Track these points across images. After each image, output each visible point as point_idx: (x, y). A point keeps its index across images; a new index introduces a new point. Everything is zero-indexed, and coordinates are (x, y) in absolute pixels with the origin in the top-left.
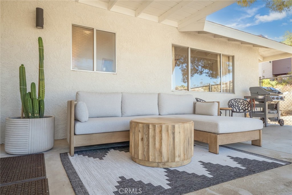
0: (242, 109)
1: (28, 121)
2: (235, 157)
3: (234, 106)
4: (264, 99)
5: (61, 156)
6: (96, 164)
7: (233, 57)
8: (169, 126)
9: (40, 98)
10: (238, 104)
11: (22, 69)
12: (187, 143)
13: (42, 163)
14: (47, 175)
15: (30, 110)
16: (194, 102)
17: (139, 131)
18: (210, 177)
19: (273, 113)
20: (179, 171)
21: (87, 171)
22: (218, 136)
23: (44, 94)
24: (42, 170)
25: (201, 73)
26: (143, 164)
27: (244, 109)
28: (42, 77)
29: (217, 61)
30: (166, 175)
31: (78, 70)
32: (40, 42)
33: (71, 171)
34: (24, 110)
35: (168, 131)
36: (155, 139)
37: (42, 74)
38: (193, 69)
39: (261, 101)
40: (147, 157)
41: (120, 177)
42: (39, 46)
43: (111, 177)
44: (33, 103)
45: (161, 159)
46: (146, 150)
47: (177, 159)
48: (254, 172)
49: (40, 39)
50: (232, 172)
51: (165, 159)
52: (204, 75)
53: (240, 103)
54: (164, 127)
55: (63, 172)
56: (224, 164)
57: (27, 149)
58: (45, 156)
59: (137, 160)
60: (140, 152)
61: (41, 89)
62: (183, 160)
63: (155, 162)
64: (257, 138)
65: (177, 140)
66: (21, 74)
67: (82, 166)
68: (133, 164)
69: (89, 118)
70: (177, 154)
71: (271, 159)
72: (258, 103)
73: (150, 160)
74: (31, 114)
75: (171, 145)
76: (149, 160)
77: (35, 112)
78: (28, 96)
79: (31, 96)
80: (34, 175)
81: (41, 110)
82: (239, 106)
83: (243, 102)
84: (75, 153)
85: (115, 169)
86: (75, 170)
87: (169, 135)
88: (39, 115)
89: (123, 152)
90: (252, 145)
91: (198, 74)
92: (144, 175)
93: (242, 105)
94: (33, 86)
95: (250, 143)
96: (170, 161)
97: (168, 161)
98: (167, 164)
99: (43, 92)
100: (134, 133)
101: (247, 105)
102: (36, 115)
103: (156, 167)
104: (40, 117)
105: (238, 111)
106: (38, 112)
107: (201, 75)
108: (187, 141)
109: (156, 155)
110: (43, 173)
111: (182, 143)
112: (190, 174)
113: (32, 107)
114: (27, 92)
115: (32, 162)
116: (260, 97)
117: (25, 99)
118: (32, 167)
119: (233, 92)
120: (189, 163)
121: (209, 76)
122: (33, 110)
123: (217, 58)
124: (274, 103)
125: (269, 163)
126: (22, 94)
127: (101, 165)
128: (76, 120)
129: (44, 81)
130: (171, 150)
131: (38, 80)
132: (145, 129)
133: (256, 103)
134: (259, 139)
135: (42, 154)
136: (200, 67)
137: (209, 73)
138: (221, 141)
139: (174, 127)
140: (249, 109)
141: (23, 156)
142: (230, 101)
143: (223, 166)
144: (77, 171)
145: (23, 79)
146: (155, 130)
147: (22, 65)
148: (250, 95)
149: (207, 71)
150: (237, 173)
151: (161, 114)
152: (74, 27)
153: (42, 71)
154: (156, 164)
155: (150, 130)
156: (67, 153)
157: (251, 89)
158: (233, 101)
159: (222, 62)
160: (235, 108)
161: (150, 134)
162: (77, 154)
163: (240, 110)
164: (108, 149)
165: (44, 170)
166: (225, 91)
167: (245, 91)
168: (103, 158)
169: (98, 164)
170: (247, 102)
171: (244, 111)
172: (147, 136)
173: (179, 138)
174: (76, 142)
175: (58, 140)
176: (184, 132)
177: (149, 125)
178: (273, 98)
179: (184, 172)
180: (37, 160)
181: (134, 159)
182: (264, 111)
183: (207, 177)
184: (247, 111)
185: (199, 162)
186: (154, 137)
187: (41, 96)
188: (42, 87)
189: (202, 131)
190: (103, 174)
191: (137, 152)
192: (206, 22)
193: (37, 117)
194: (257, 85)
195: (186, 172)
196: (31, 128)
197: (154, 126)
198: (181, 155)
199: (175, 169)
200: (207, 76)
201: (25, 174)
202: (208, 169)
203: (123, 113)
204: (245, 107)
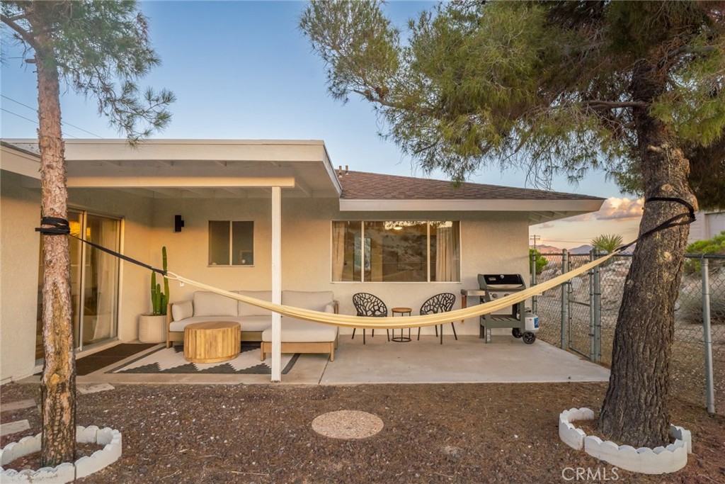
1: (148, 318)
49: (164, 249)
81: (163, 309)
88: (161, 313)
106: (160, 310)
203: (239, 312)
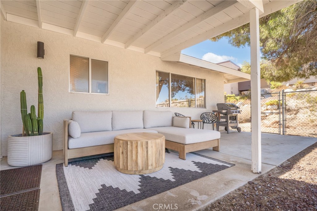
0: (211, 120)
1: (28, 139)
2: (197, 162)
3: (205, 118)
4: (227, 113)
5: (56, 167)
6: (85, 173)
7: (205, 80)
8: (144, 142)
9: (40, 118)
10: (208, 116)
11: (23, 94)
12: (158, 155)
13: (38, 174)
14: (40, 185)
15: (30, 129)
16: (172, 117)
17: (120, 146)
18: (173, 181)
19: (234, 123)
20: (151, 177)
21: (75, 181)
22: (185, 146)
23: (43, 114)
24: (38, 180)
25: (184, 90)
26: (123, 172)
27: (212, 120)
28: (41, 100)
29: (193, 82)
30: (139, 182)
31: (75, 92)
32: (39, 71)
33: (62, 181)
34: (25, 128)
35: (142, 146)
36: (132, 152)
37: (41, 98)
38: (178, 87)
39: (225, 114)
40: (126, 167)
41: (101, 185)
42: (39, 75)
43: (95, 185)
44: (32, 123)
45: (137, 168)
46: (125, 161)
47: (150, 168)
48: (207, 175)
49: (39, 69)
50: (191, 175)
51: (140, 168)
52: (186, 92)
53: (209, 116)
54: (139, 143)
55: (55, 182)
56: (186, 168)
57: (27, 162)
58: (43, 167)
59: (119, 169)
60: (121, 163)
61: (40, 110)
62: (155, 168)
63: (132, 171)
64: (216, 145)
65: (149, 153)
66: (22, 98)
67: (73, 176)
68: (115, 172)
69: (81, 133)
70: (150, 163)
71: (223, 162)
72: (223, 115)
73: (129, 170)
74: (31, 132)
75: (145, 157)
76: (127, 169)
77: (34, 130)
78: (28, 117)
79: (31, 116)
80: (29, 186)
81: (40, 128)
82: (209, 118)
83: (212, 115)
84: (69, 163)
85: (100, 177)
86: (65, 180)
87: (144, 149)
88: (38, 132)
89: (111, 161)
90: (213, 150)
91: (181, 90)
92: (122, 182)
93: (211, 118)
94: (32, 108)
95: (212, 149)
96: (144, 169)
97: (143, 170)
98: (142, 171)
99: (42, 113)
100: (117, 148)
101: (214, 117)
102: (35, 133)
103: (133, 174)
104: (39, 135)
105: (208, 122)
106: (37, 130)
107: (184, 92)
108: (158, 153)
109: (133, 165)
110: (37, 184)
111: (154, 155)
112: (158, 179)
113: (31, 126)
114: (28, 114)
115: (30, 174)
116: (224, 111)
117: (26, 119)
118: (29, 179)
119: (205, 107)
120: (160, 169)
121: (190, 93)
122: (33, 129)
123: (193, 80)
124: (234, 115)
125: (220, 166)
126: (23, 115)
127: (89, 175)
128: (70, 136)
129: (43, 104)
130: (145, 161)
131: (38, 104)
132: (124, 145)
133: (221, 115)
134: (217, 146)
135: (41, 165)
136: (183, 85)
137: (190, 90)
138: (187, 150)
139: (147, 143)
140: (216, 120)
141: (23, 168)
142: (202, 114)
143: (185, 171)
144: (67, 181)
145: (24, 102)
146: (132, 146)
147: (23, 91)
148: (217, 110)
149: (188, 88)
150: (194, 176)
151: (146, 127)
152: (72, 57)
153: (41, 95)
154: (134, 172)
155: (128, 145)
156: (62, 163)
157: (218, 105)
158: (204, 114)
159: (196, 83)
160: (206, 119)
161: (128, 149)
162: (71, 165)
163: (209, 121)
164: (99, 159)
165: (38, 181)
166: (199, 106)
167: (213, 107)
168: (92, 167)
169: (86, 173)
170: (215, 115)
171: (213, 122)
172: (126, 150)
173: (152, 151)
174: (70, 155)
175: (58, 150)
176: (156, 146)
177: (128, 142)
178: (233, 112)
179: (155, 178)
180: (35, 171)
181: (117, 168)
182: (227, 122)
183: (171, 181)
184: (214, 122)
185: (169, 167)
186: (132, 151)
187: (40, 116)
188: (41, 108)
189: (175, 142)
190: (88, 183)
191: (118, 163)
192: (181, 54)
193: (36, 135)
194: (223, 101)
195: (156, 178)
196: (30, 144)
197: (132, 143)
198: (153, 164)
199: (148, 175)
200: (188, 92)
201: (22, 186)
202: (174, 174)
203: (113, 127)
204: (213, 119)
